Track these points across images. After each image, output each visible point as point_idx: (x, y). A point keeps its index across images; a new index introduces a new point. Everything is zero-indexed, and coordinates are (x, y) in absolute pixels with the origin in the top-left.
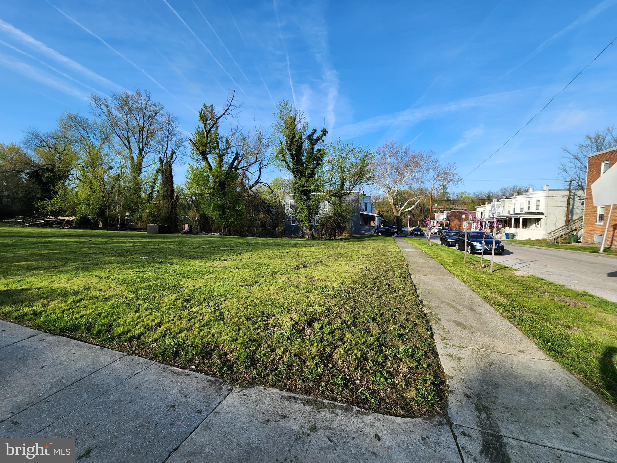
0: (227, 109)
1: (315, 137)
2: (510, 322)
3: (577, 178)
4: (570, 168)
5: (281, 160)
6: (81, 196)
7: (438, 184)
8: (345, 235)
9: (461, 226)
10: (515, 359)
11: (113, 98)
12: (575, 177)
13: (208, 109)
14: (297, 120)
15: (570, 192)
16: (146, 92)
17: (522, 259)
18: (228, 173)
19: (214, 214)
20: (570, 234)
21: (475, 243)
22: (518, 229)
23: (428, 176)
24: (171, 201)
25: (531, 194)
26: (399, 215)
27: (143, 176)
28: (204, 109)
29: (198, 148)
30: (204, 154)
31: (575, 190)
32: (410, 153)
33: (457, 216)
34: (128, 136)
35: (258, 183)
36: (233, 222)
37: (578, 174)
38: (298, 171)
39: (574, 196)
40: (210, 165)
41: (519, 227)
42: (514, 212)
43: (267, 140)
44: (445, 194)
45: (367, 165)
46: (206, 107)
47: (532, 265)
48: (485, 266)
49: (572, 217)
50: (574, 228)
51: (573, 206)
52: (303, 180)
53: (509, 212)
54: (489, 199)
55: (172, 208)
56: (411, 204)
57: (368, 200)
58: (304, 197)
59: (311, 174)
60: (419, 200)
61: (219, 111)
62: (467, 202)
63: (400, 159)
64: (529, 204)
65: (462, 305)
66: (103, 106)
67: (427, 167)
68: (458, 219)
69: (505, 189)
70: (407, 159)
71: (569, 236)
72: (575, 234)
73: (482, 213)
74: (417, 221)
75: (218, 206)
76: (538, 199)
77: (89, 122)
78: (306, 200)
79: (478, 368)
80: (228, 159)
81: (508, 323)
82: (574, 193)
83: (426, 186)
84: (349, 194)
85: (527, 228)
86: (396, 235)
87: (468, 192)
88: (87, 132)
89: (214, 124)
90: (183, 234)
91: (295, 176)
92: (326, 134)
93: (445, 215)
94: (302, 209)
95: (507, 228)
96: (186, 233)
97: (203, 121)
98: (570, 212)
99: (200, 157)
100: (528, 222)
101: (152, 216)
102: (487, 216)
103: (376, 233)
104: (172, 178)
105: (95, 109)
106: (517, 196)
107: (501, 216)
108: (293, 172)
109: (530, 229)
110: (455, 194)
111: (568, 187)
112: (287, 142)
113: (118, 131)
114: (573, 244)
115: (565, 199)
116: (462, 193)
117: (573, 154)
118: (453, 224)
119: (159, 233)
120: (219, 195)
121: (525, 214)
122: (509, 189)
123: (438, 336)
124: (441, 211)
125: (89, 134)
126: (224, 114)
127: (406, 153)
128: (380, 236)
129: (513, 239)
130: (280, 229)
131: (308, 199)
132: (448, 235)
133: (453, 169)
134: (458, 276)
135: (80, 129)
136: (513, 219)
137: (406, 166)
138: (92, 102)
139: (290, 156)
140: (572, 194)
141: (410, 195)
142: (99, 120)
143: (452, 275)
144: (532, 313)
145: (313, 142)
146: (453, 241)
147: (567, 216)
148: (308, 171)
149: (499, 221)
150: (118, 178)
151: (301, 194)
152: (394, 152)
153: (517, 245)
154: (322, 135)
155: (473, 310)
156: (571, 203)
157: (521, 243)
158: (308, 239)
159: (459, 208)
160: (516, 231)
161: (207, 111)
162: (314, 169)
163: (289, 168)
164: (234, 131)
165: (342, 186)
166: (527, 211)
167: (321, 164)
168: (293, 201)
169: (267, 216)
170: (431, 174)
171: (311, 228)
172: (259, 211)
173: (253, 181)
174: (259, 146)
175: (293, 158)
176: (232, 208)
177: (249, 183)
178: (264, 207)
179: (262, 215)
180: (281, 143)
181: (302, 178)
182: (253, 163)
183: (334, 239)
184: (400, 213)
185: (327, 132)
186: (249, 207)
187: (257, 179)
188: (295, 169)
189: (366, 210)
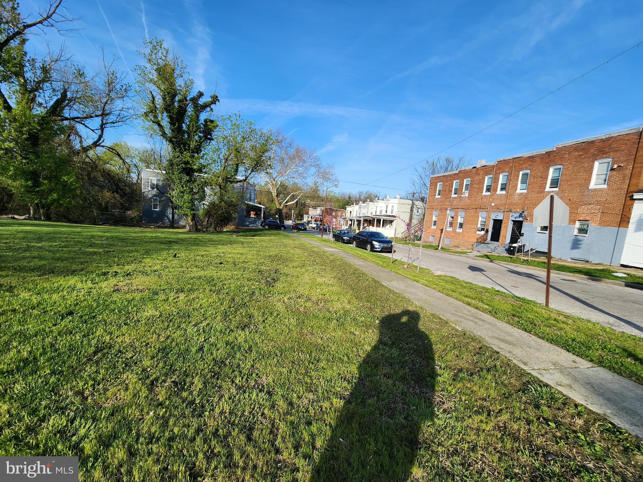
1: (202, 101)
5: (154, 122)
8: (230, 227)
14: (177, 72)
18: (44, 121)
21: (374, 243)
22: (378, 228)
23: (309, 172)
25: (389, 200)
26: (281, 208)
32: (294, 146)
33: (328, 212)
35: (99, 145)
36: (55, 200)
38: (178, 141)
39: (414, 205)
41: (380, 226)
42: (376, 214)
43: (124, 87)
44: (316, 190)
52: (187, 154)
53: (372, 214)
56: (293, 198)
57: (253, 189)
58: (186, 178)
59: (196, 149)
60: (300, 195)
64: (387, 208)
67: (310, 164)
68: (329, 215)
73: (351, 212)
75: (24, 172)
76: (393, 205)
78: (188, 181)
82: (414, 203)
86: (283, 228)
89: (18, 34)
91: (174, 148)
92: (217, 102)
93: (318, 211)
94: (182, 192)
95: (371, 227)
98: (411, 217)
100: (385, 223)
102: (355, 215)
103: (263, 227)
107: (366, 216)
108: (171, 141)
110: (324, 193)
111: (412, 198)
112: (164, 99)
114: (416, 242)
115: (410, 207)
120: (27, 154)
121: (384, 216)
122: (364, 193)
124: (314, 206)
127: (290, 145)
128: (268, 230)
131: (192, 180)
133: (331, 170)
134: (416, 281)
136: (376, 219)
139: (168, 119)
145: (199, 108)
146: (348, 238)
148: (193, 145)
149: (365, 221)
151: (181, 172)
154: (212, 103)
158: (190, 231)
159: (328, 206)
162: (201, 143)
163: (164, 135)
164: (55, 58)
165: (236, 171)
166: (385, 214)
167: (211, 139)
168: (155, 179)
169: (116, 195)
170: (313, 170)
171: (194, 217)
172: (102, 187)
173: (90, 142)
174: (110, 91)
175: (172, 123)
176: (54, 177)
177: (81, 142)
178: (109, 182)
179: (107, 194)
180: (153, 98)
181: (185, 152)
182: (97, 116)
183: (221, 232)
184: (282, 206)
185: (218, 100)
186: (83, 179)
187: (95, 140)
188: (176, 138)
189: (250, 200)
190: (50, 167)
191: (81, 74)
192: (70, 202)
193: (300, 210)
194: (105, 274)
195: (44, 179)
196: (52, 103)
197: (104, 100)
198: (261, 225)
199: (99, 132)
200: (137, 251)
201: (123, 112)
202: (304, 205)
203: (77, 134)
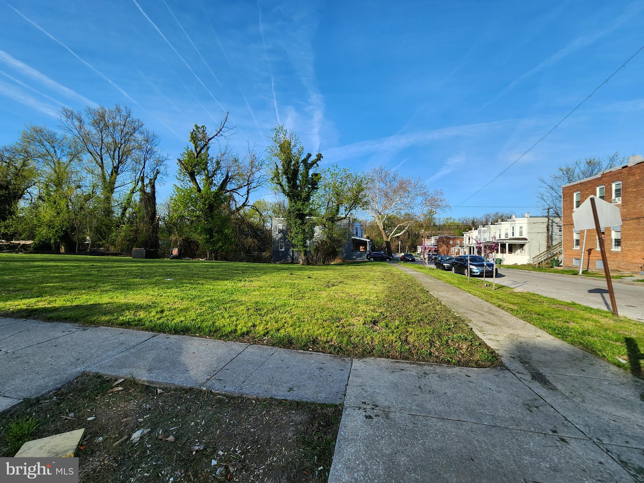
0: (220, 131)
1: (309, 161)
2: (524, 320)
3: (554, 206)
4: (547, 197)
5: (277, 184)
6: (44, 217)
7: (426, 210)
8: (338, 261)
9: (449, 252)
10: (536, 340)
11: (88, 112)
12: (552, 205)
13: (199, 130)
14: (292, 144)
15: (549, 219)
16: (126, 108)
17: (515, 280)
18: (216, 195)
19: (199, 238)
20: (552, 259)
21: (472, 267)
22: (504, 255)
23: (416, 202)
24: (152, 224)
25: (514, 221)
26: (389, 240)
27: (115, 196)
28: (195, 129)
29: (186, 169)
30: (192, 176)
31: (553, 217)
32: (398, 178)
33: (444, 241)
34: (101, 153)
35: (245, 206)
36: (220, 247)
37: (555, 202)
38: (294, 194)
39: (552, 223)
40: (198, 187)
41: (505, 253)
42: (500, 237)
43: (260, 162)
44: (431, 220)
45: (363, 190)
46: (197, 128)
47: (525, 285)
48: (487, 285)
49: (552, 243)
50: (555, 253)
51: (552, 232)
52: (299, 203)
53: (495, 237)
54: (474, 225)
55: (153, 232)
56: (401, 229)
57: (359, 224)
58: (299, 221)
59: (306, 198)
60: (409, 225)
61: (210, 132)
62: (453, 227)
63: (388, 184)
64: (513, 230)
65: (483, 311)
66: (74, 120)
67: (415, 193)
68: (446, 244)
69: (488, 215)
70: (396, 184)
71: (551, 260)
72: (556, 258)
73: (469, 238)
74: (406, 247)
75: (205, 230)
76: (521, 225)
77: (58, 137)
78: (301, 224)
79: (513, 345)
80: (218, 180)
81: (523, 321)
82: (552, 220)
83: (415, 211)
84: (345, 218)
85: (513, 254)
86: (388, 260)
87: (453, 218)
88: (54, 147)
89: (206, 145)
90: (172, 259)
91: (291, 200)
92: (321, 159)
93: (433, 241)
94: (297, 233)
95: (494, 253)
96: (175, 257)
97: (194, 142)
98: (550, 238)
99: (188, 178)
100: (513, 248)
101: (127, 240)
102: (474, 242)
103: (369, 259)
104: (155, 199)
105: (66, 123)
106: (501, 223)
107: (487, 242)
108: (288, 195)
109: (516, 254)
110: (441, 220)
111: (546, 214)
112: (283, 166)
113: (90, 147)
114: (555, 267)
115: (545, 226)
116: (448, 219)
117: (549, 184)
118: (441, 250)
119: (146, 258)
120: (208, 218)
121: (510, 239)
122: (492, 215)
123: (476, 330)
124: (428, 236)
125: (56, 150)
126: (216, 135)
127: (394, 179)
128: (372, 261)
129: (500, 264)
130: (266, 254)
131: (303, 223)
132: (443, 259)
133: (440, 196)
134: (469, 292)
135: (46, 143)
136: (499, 244)
137: (395, 192)
138: (62, 115)
139: (286, 180)
140: (550, 221)
141: (399, 220)
142: (69, 136)
143: (464, 292)
144: (539, 315)
145: (308, 166)
146: (448, 265)
147: (548, 242)
148: (304, 195)
149: (487, 247)
150: (88, 198)
151: (296, 218)
152: (383, 177)
153: (506, 269)
154: (317, 160)
155: (494, 314)
156: (550, 229)
157: (509, 267)
158: (303, 264)
159: (446, 234)
160: (503, 256)
161: (199, 132)
162: (310, 193)
163: (284, 191)
164: (223, 152)
165: (338, 211)
166: (512, 237)
167: (317, 188)
168: (281, 225)
169: (255, 240)
170: (419, 199)
171: (306, 253)
172: (247, 235)
173: (241, 204)
174: (252, 168)
175: (289, 182)
176: (220, 232)
177: (236, 205)
178: (251, 231)
179: (250, 240)
180: (277, 167)
181: (298, 202)
182: (244, 186)
183: (329, 265)
184: (390, 238)
185: (322, 157)
186: (236, 230)
187: (244, 202)
188: (291, 192)
189: (357, 235)
190: (218, 224)
191: (236, 161)
192: (228, 248)
193: (413, 241)
194: (240, 280)
195: (215, 233)
196: (221, 182)
197: (249, 174)
198: (367, 258)
199: (246, 197)
200: (259, 272)
201: (260, 179)
202: (418, 236)
203: (234, 200)
